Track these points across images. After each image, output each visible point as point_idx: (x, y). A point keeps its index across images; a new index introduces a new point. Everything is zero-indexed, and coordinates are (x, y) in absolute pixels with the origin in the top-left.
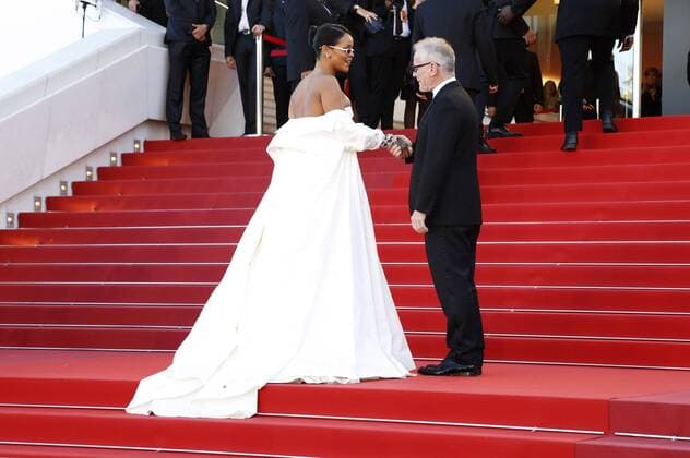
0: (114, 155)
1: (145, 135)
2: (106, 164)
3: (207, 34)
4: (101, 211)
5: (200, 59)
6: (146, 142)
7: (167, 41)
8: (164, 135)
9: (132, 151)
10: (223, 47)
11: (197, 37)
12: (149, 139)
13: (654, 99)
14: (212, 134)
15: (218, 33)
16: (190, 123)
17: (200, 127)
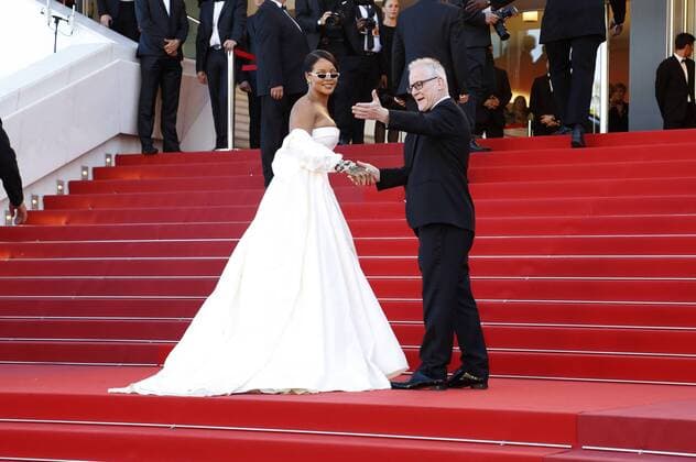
0: (85, 169)
1: (116, 149)
2: (77, 177)
3: (179, 49)
4: (71, 225)
5: (171, 74)
6: (117, 156)
7: (139, 56)
8: (135, 149)
9: (103, 165)
10: (194, 61)
11: (169, 52)
12: (120, 153)
13: (621, 115)
14: (183, 148)
15: (190, 48)
16: (162, 137)
17: (171, 142)
